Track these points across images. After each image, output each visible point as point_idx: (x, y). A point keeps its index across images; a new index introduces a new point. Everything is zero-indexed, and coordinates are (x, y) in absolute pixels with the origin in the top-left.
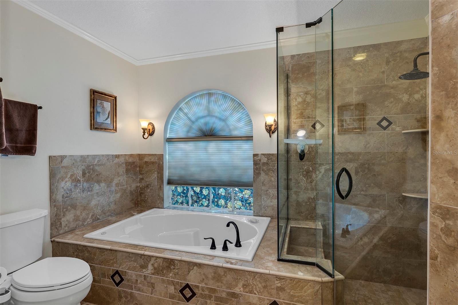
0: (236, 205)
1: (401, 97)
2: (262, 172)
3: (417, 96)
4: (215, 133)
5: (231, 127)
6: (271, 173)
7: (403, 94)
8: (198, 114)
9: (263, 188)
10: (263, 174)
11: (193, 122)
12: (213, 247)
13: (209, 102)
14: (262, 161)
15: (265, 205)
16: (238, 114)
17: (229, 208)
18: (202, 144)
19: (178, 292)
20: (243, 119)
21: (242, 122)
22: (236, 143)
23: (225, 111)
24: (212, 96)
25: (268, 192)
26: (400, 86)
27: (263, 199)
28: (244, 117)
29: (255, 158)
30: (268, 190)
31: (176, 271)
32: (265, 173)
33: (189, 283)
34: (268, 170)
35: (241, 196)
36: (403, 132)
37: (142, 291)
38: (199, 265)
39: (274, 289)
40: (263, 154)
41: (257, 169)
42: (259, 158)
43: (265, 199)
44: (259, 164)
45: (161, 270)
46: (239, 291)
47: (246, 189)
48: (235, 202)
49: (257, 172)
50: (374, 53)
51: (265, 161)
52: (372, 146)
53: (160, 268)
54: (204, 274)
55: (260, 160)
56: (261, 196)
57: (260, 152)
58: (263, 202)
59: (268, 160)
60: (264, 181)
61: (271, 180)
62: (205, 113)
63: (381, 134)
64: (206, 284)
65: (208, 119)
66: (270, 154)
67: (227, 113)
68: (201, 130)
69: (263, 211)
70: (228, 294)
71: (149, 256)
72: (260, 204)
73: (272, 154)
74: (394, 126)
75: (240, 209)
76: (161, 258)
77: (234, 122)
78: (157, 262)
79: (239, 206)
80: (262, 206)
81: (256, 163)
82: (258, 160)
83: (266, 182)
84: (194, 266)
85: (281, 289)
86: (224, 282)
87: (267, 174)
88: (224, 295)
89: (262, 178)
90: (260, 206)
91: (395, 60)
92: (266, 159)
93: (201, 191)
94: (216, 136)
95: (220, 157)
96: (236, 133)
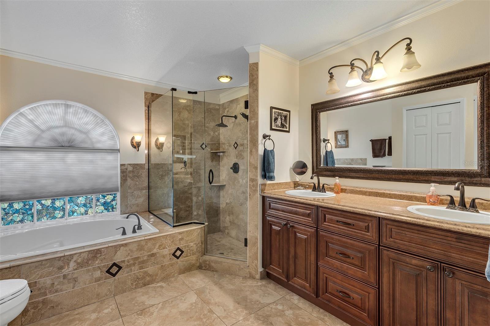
0: (98, 210)
1: (210, 133)
2: (128, 178)
3: (217, 133)
4: (75, 144)
5: (94, 140)
6: (136, 178)
7: (211, 131)
8: (50, 123)
9: (129, 191)
10: (129, 180)
11: (43, 131)
12: (124, 233)
13: (66, 113)
14: (128, 170)
15: (131, 205)
16: (101, 129)
17: (89, 214)
18: (58, 155)
19: (104, 273)
20: (107, 134)
21: (105, 137)
22: (100, 155)
23: (87, 124)
24: (70, 108)
25: (133, 193)
26: (210, 127)
27: (129, 199)
28: (108, 132)
29: (122, 167)
30: (133, 192)
31: (103, 257)
32: (131, 179)
33: (115, 262)
34: (133, 176)
35: (103, 202)
36: (211, 151)
37: (61, 290)
38: (125, 244)
39: (178, 241)
40: (129, 164)
41: (124, 176)
42: (126, 167)
43: (131, 199)
44: (126, 172)
45: (86, 263)
46: (156, 250)
47: (108, 195)
48: (97, 207)
49: (124, 178)
50: (199, 106)
51: (131, 170)
52: (198, 159)
53: (84, 261)
54: (130, 250)
55: (127, 169)
56: (127, 197)
57: (126, 163)
58: (129, 202)
59: (133, 168)
60: (130, 185)
61: (136, 184)
62: (61, 123)
63: (202, 152)
64: (131, 256)
65: (64, 130)
66: (135, 164)
67: (89, 127)
68: (55, 140)
69: (129, 209)
70: (148, 256)
71: (71, 255)
72: (126, 204)
73: (137, 164)
74: (207, 148)
75: (102, 213)
76: (85, 252)
77: (97, 135)
78: (81, 257)
79: (101, 210)
80: (129, 205)
81: (122, 172)
82: (125, 168)
83: (132, 185)
84: (121, 247)
85: (182, 239)
86: (146, 249)
87: (133, 180)
88: (145, 258)
89: (129, 184)
90: (126, 206)
91: (208, 113)
92: (132, 168)
93: (53, 203)
94: (75, 147)
95: (83, 167)
96: (99, 146)
